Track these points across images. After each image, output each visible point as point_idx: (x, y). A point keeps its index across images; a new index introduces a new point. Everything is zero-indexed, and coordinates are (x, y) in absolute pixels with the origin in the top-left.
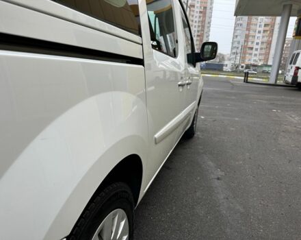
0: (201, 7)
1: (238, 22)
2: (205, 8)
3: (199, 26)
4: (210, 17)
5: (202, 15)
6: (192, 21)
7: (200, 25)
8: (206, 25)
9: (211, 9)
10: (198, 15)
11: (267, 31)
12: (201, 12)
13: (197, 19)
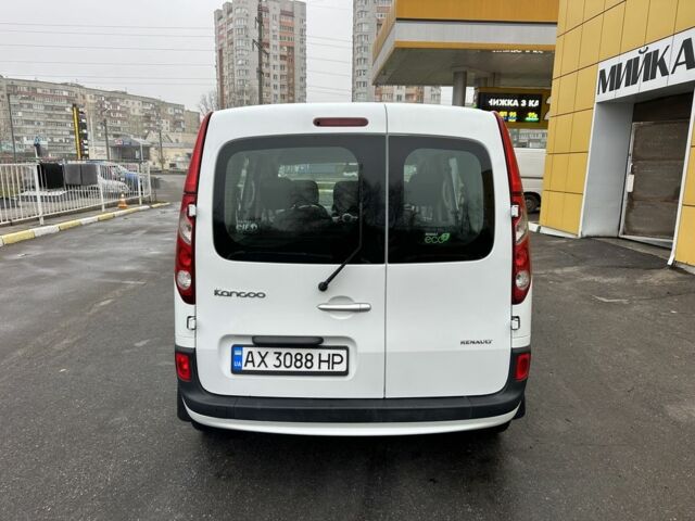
0: (281, 47)
1: (359, 79)
2: (291, 49)
3: (282, 86)
4: (304, 68)
5: (285, 63)
6: (269, 75)
7: (285, 83)
8: (298, 83)
9: (303, 50)
10: (278, 62)
11: (412, 95)
12: (283, 57)
13: (277, 72)
